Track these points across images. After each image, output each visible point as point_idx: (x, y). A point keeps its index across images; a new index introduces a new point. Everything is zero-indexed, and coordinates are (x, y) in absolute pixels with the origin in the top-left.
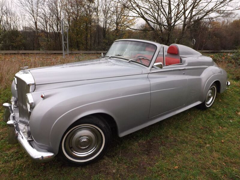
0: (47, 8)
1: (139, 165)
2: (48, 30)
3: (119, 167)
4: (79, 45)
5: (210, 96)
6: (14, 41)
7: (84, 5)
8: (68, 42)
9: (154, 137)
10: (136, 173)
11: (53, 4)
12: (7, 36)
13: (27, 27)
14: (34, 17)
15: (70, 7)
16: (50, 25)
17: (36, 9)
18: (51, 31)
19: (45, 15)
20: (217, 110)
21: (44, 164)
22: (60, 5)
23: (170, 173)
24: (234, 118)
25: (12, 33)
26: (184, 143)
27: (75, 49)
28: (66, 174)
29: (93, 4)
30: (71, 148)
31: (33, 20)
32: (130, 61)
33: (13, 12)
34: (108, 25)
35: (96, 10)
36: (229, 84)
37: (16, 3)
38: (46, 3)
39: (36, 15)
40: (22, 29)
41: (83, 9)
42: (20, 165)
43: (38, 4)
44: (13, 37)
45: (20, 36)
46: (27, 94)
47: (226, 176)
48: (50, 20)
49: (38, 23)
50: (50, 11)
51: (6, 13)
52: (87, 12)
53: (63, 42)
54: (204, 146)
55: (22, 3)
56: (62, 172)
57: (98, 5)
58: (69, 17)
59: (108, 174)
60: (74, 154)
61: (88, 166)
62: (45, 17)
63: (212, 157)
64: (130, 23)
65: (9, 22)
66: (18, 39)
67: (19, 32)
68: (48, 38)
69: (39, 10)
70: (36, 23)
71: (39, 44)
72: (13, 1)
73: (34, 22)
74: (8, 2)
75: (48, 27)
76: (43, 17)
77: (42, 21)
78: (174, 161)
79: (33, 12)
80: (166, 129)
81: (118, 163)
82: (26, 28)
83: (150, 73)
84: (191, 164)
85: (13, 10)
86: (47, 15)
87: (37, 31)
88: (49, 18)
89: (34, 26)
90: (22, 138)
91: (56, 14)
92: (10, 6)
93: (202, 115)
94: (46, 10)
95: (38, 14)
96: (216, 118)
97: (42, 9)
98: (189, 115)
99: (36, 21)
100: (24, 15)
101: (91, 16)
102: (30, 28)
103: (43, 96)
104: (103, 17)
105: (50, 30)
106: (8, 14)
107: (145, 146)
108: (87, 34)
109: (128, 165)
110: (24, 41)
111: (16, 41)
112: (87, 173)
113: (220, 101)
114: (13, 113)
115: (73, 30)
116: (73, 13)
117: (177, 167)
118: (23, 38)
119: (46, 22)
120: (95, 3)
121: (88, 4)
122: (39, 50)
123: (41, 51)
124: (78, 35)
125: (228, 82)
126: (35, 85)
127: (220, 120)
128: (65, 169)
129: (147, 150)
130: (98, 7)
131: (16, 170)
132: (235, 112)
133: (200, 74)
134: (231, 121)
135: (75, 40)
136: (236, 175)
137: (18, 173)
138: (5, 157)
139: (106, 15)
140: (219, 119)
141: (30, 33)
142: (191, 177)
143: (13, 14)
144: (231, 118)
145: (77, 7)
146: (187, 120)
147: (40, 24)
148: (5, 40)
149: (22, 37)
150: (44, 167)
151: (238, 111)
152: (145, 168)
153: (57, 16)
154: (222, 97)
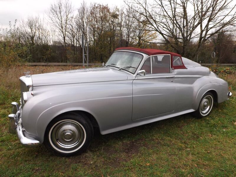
0: (75, 24)
1: (115, 160)
2: (75, 44)
3: (97, 160)
4: (103, 58)
5: (205, 105)
6: (44, 54)
7: (108, 21)
8: (88, 54)
9: (140, 139)
10: (111, 165)
11: (80, 20)
12: (39, 50)
13: (57, 42)
14: (63, 32)
15: (95, 23)
16: (76, 39)
17: (65, 25)
18: (77, 46)
19: (72, 31)
20: (213, 119)
21: (37, 153)
22: (86, 21)
23: (140, 169)
24: (228, 128)
25: (43, 47)
26: (166, 146)
27: (98, 61)
28: (51, 161)
29: (117, 20)
30: (57, 140)
31: (62, 35)
32: (120, 69)
33: (44, 28)
34: (130, 39)
35: (120, 25)
36: (231, 94)
37: (48, 20)
38: (73, 20)
39: (65, 31)
40: (52, 43)
41: (108, 24)
42: (18, 152)
43: (67, 20)
44: (44, 50)
45: (50, 49)
46: (23, 93)
47: (192, 175)
48: (77, 35)
49: (66, 38)
50: (76, 27)
51: (39, 29)
52: (111, 27)
53: (84, 55)
54: (184, 150)
55: (53, 20)
56: (49, 160)
57: (122, 20)
58: (94, 32)
59: (86, 164)
60: (60, 145)
61: (71, 157)
62: (72, 32)
63: (187, 158)
64: (153, 37)
65: (41, 37)
66: (48, 52)
67: (50, 46)
68: (75, 51)
69: (68, 26)
70: (64, 38)
71: (66, 57)
72: (44, 18)
73: (63, 37)
74: (40, 19)
75: (75, 41)
76: (71, 32)
77: (70, 36)
78: (149, 159)
79: (62, 28)
80: (155, 133)
81: (98, 156)
82: (55, 42)
83: (135, 79)
84: (163, 163)
85: (45, 26)
86: (74, 31)
87: (65, 45)
88: (76, 33)
89: (63, 41)
90: (19, 130)
91: (82, 29)
92: (42, 23)
93: (196, 123)
94: (74, 26)
95: (67, 30)
96: (210, 126)
97: (70, 25)
98: (183, 122)
99: (64, 36)
100: (55, 31)
101: (114, 31)
102: (60, 43)
103: (33, 94)
104: (126, 32)
105: (77, 43)
106: (40, 30)
107: (127, 146)
108: (110, 47)
109: (106, 159)
110: (54, 54)
111: (46, 54)
112: (68, 162)
113: (220, 111)
114: (20, 111)
115: (97, 44)
116: (98, 28)
117: (149, 164)
118: (53, 51)
119: (74, 37)
120: (118, 19)
121: (112, 20)
122: (67, 62)
123: (68, 64)
124: (102, 48)
125: (229, 93)
126: (33, 86)
127: (213, 129)
128: (51, 158)
129: (128, 149)
130: (121, 23)
131: (13, 156)
132: (232, 121)
133: (192, 83)
134: (224, 130)
135: (99, 53)
136: (202, 175)
137: (15, 157)
138: (10, 146)
139: (129, 30)
140: (212, 127)
141: (59, 47)
142: (158, 173)
143: (45, 30)
144: (225, 127)
145: (102, 23)
146: (179, 127)
147: (68, 38)
148: (37, 53)
149: (51, 50)
150: (37, 155)
151: (234, 121)
152: (119, 163)
153: (84, 31)
154: (223, 108)
